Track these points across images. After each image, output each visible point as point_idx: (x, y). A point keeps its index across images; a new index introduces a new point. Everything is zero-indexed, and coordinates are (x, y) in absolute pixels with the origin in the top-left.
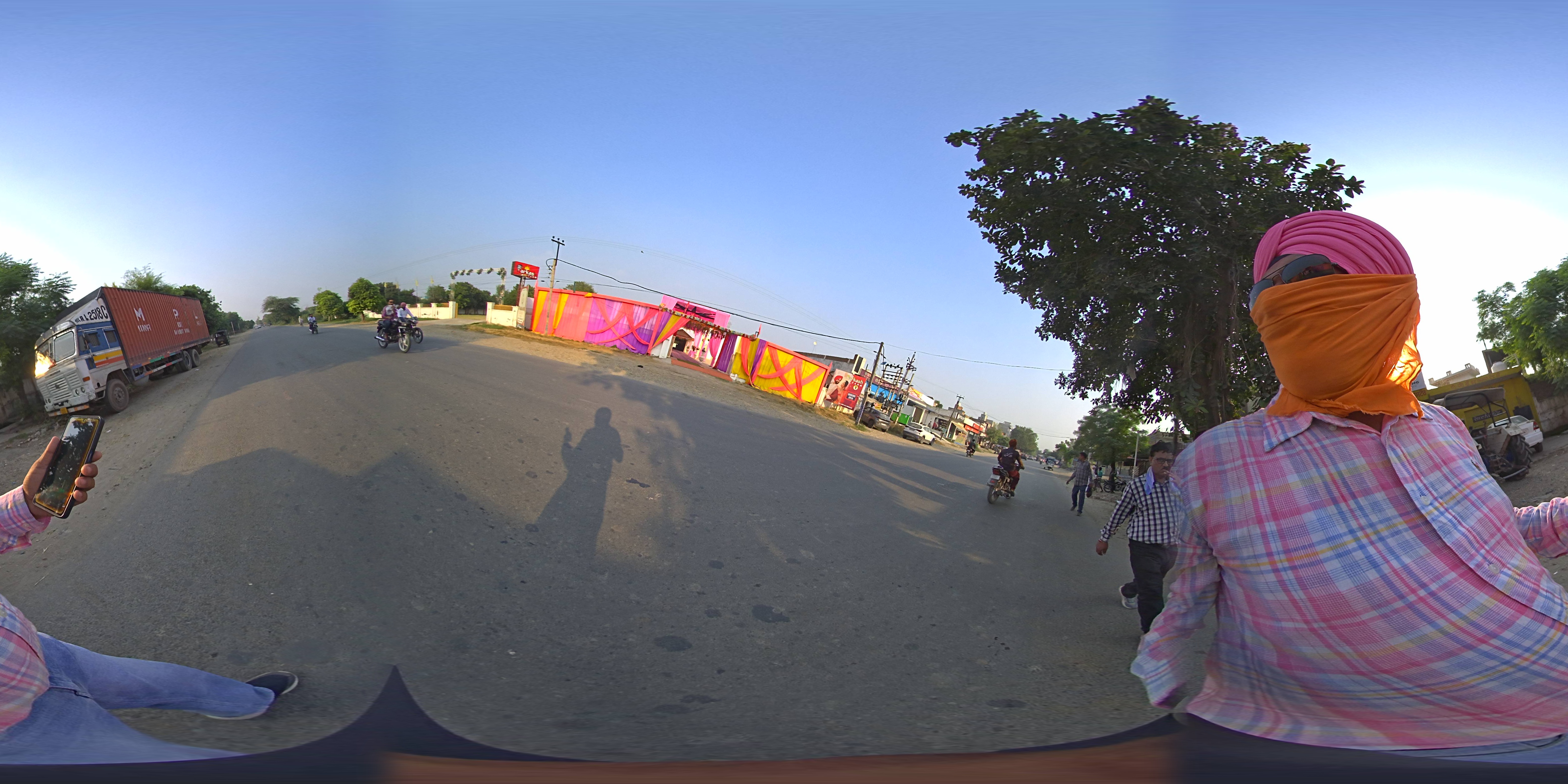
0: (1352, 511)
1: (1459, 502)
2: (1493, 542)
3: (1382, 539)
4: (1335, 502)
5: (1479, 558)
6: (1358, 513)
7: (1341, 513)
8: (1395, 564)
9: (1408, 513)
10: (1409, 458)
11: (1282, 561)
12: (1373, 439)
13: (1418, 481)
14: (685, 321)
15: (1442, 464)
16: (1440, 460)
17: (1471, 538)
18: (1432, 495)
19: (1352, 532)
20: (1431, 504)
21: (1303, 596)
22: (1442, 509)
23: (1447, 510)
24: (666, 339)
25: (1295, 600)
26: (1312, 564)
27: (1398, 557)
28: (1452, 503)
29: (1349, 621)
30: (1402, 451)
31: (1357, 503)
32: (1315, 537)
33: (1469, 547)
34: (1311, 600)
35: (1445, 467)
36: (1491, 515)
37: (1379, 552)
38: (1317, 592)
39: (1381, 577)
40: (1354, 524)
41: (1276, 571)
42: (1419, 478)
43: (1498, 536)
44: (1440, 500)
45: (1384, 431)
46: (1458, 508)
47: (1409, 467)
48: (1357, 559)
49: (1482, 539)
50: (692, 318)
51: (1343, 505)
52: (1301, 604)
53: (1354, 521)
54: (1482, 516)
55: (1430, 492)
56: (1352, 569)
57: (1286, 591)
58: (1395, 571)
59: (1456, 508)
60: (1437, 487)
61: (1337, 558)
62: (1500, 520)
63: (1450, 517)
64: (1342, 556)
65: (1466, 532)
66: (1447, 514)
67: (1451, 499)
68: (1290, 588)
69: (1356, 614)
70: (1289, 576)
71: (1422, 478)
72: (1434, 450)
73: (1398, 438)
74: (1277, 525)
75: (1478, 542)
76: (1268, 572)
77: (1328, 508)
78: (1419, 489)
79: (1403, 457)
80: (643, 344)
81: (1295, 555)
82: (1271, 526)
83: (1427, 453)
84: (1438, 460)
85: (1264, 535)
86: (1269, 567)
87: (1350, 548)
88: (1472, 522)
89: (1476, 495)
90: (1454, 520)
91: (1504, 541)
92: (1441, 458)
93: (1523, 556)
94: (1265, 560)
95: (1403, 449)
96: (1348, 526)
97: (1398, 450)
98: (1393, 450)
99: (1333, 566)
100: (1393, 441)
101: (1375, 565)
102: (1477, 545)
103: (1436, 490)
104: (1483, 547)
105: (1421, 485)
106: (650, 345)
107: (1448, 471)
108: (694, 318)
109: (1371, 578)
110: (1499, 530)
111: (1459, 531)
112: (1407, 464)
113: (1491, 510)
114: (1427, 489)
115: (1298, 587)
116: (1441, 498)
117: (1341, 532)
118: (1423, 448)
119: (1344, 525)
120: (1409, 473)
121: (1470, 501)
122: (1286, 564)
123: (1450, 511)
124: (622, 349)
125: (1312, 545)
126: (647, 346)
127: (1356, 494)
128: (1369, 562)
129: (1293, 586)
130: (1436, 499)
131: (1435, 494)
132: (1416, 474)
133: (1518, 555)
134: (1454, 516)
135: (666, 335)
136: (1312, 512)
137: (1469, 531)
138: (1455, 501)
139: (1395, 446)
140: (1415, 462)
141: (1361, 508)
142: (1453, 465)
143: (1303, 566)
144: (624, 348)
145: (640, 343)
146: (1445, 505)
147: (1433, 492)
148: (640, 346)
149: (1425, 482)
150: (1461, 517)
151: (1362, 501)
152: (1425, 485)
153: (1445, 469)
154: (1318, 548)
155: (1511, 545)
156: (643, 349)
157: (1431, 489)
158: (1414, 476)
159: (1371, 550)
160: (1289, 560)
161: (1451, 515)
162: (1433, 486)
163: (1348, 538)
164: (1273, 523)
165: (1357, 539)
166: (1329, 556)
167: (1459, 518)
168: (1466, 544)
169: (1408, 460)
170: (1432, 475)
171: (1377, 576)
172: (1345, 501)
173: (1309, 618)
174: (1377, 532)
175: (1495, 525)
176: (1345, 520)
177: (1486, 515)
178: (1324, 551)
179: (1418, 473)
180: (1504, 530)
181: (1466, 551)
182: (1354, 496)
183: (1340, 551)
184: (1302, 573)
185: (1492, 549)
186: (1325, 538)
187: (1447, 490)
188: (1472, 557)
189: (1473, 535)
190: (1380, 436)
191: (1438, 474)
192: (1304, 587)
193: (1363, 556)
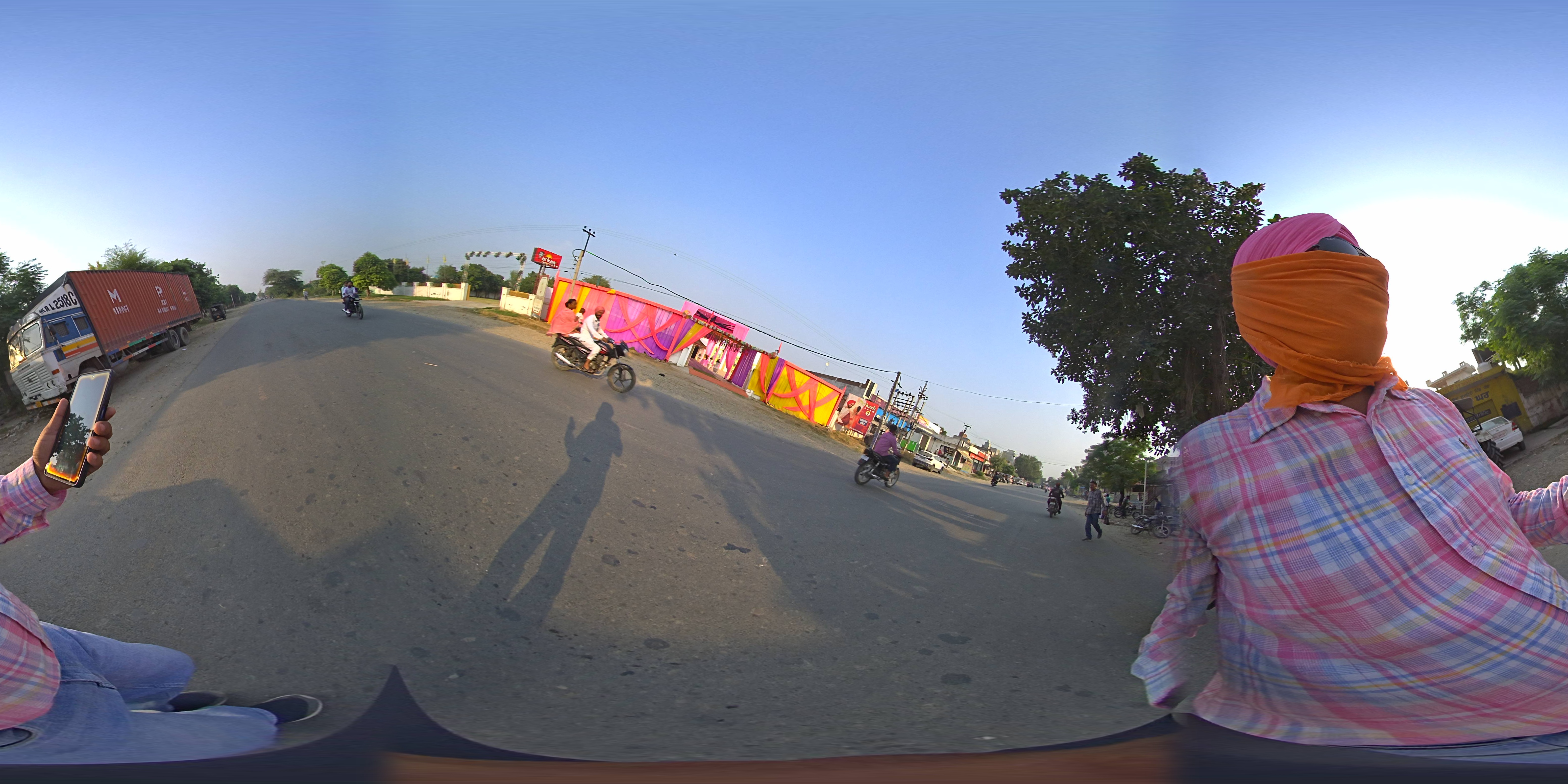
0: (1337, 494)
1: (1444, 481)
2: (1478, 522)
3: (1367, 521)
4: (1320, 485)
5: (1462, 539)
6: (1344, 496)
7: (1326, 496)
8: (1381, 546)
9: (1393, 493)
10: (1393, 439)
11: (1269, 546)
12: (1358, 420)
13: (1402, 461)
14: (708, 331)
15: (1427, 443)
16: (1425, 440)
17: (1456, 517)
18: (1416, 475)
19: (1337, 514)
20: (1415, 484)
21: (1291, 582)
22: (1426, 489)
23: (1431, 490)
24: (686, 347)
25: (1284, 585)
26: (1298, 548)
27: (1385, 539)
28: (1436, 483)
29: (1337, 606)
30: (1387, 432)
31: (1343, 486)
32: (1301, 521)
33: (1453, 528)
34: (1299, 584)
35: (1430, 446)
36: (1477, 494)
37: (1365, 534)
38: (1305, 576)
39: (1366, 560)
40: (1339, 507)
41: (1264, 556)
42: (1404, 459)
43: (1484, 516)
44: (1424, 480)
45: (1369, 412)
46: (1443, 488)
47: (1393, 447)
48: (1342, 541)
49: (1467, 519)
50: (715, 328)
51: (1328, 489)
52: (1290, 590)
53: (1340, 504)
54: (1468, 494)
55: (1414, 472)
56: (1337, 552)
57: (1274, 576)
58: (1380, 554)
59: (1441, 488)
60: (1421, 467)
61: (1322, 541)
62: (1486, 500)
63: (1435, 496)
64: (1327, 539)
65: (1452, 512)
66: (1432, 494)
67: (1436, 479)
68: (1278, 573)
69: (1342, 599)
70: (1276, 560)
71: (1407, 458)
72: (1418, 430)
73: (1383, 420)
74: (1264, 509)
75: (1462, 523)
76: (1256, 557)
77: (1314, 491)
78: (1404, 469)
79: (1388, 438)
80: (661, 349)
81: (1281, 538)
82: (1258, 511)
83: (1411, 433)
84: (1422, 440)
85: (1252, 520)
86: (1257, 553)
87: (1335, 531)
88: (1457, 502)
89: (1462, 473)
90: (1439, 499)
91: (1490, 522)
92: (1425, 437)
93: (1510, 537)
94: (1253, 545)
95: (1388, 430)
96: (1334, 509)
97: (1383, 431)
98: (1379, 430)
99: (1318, 549)
100: (1378, 422)
101: (1360, 548)
102: (1461, 526)
103: (1420, 470)
104: (1467, 528)
105: (1405, 465)
106: (670, 351)
107: (1433, 450)
108: (717, 329)
109: (1357, 562)
110: (1485, 509)
111: (1444, 511)
112: (1392, 444)
113: (1477, 489)
114: (1411, 469)
115: (1285, 572)
116: (1425, 478)
117: (1326, 515)
118: (1408, 429)
119: (1329, 508)
120: (1394, 453)
121: (1455, 479)
122: (1273, 549)
123: (1435, 490)
124: (640, 352)
125: (1298, 529)
126: (666, 352)
127: (1342, 478)
128: (1355, 544)
129: (1280, 571)
130: (1420, 479)
131: (1420, 475)
132: (1401, 455)
133: (1504, 536)
134: (1438, 496)
135: (687, 343)
136: (1299, 494)
137: (1454, 511)
138: (1439, 481)
139: (1380, 427)
140: (1400, 444)
141: (1347, 491)
142: (1438, 444)
143: (1289, 550)
144: (641, 351)
145: (659, 347)
146: (1429, 485)
147: (1417, 472)
148: (659, 351)
149: (1410, 462)
150: (1445, 497)
151: (1348, 484)
152: (1409, 465)
153: (1430, 449)
154: (1304, 531)
155: (1498, 525)
156: (661, 355)
157: (1415, 470)
158: (1399, 457)
159: (1356, 532)
160: (1276, 544)
161: (1436, 495)
162: (1417, 466)
163: (1334, 520)
164: (1260, 507)
165: (1342, 521)
166: (1314, 539)
167: (1444, 498)
168: (1450, 524)
169: (1392, 441)
170: (1416, 455)
171: (1362, 559)
172: (1331, 484)
173: (1299, 604)
174: (1363, 515)
175: (1480, 504)
176: (1330, 503)
177: (1472, 494)
178: (1310, 534)
179: (1403, 454)
180: (1491, 510)
181: (1451, 532)
182: (1339, 479)
183: (1326, 533)
184: (1290, 557)
185: (1476, 530)
186: (1310, 521)
187: (1431, 470)
188: (1455, 538)
189: (1459, 515)
190: (1365, 417)
191: (1423, 454)
192: (1290, 572)
193: (1348, 538)
